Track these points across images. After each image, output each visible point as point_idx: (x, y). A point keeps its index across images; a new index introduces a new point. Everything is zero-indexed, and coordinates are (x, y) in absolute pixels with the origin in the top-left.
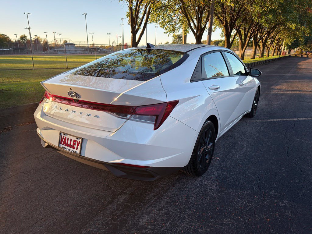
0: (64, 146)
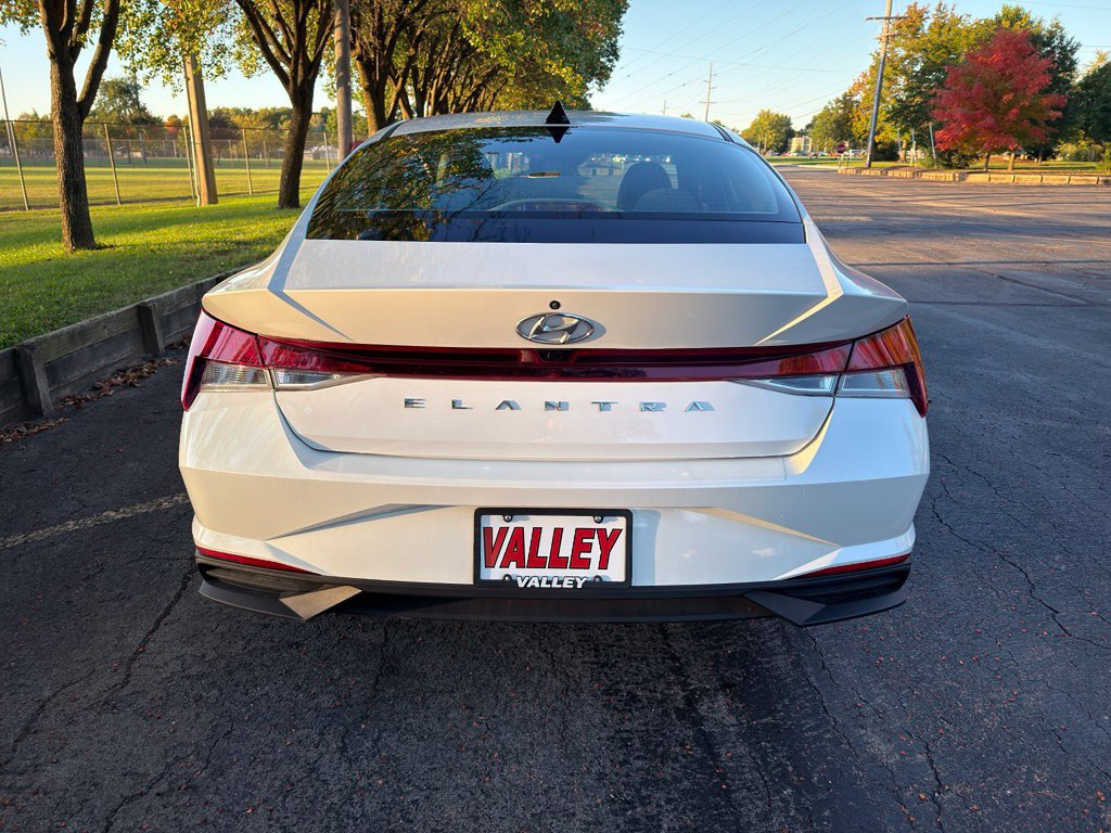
0: (513, 569)
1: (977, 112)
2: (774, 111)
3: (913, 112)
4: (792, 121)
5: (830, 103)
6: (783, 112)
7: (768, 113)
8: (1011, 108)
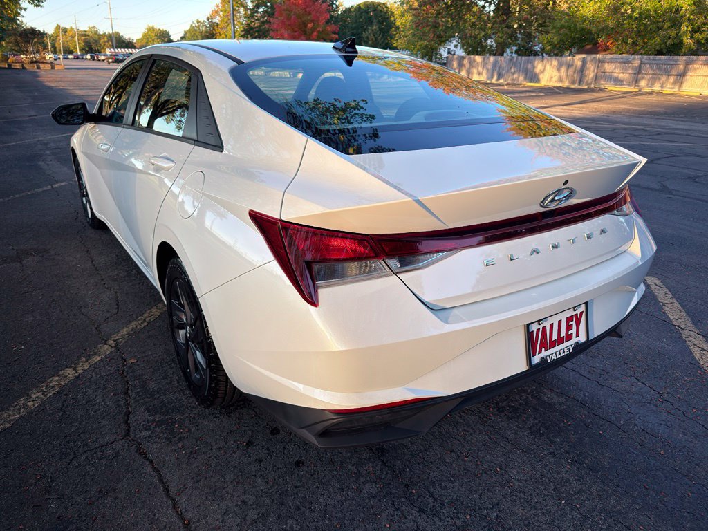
0: (544, 353)
1: (296, 34)
2: (157, 26)
3: (256, 32)
4: (171, 34)
5: (193, 22)
6: (163, 28)
7: (153, 28)
8: (312, 32)
